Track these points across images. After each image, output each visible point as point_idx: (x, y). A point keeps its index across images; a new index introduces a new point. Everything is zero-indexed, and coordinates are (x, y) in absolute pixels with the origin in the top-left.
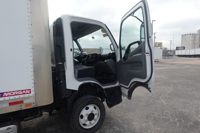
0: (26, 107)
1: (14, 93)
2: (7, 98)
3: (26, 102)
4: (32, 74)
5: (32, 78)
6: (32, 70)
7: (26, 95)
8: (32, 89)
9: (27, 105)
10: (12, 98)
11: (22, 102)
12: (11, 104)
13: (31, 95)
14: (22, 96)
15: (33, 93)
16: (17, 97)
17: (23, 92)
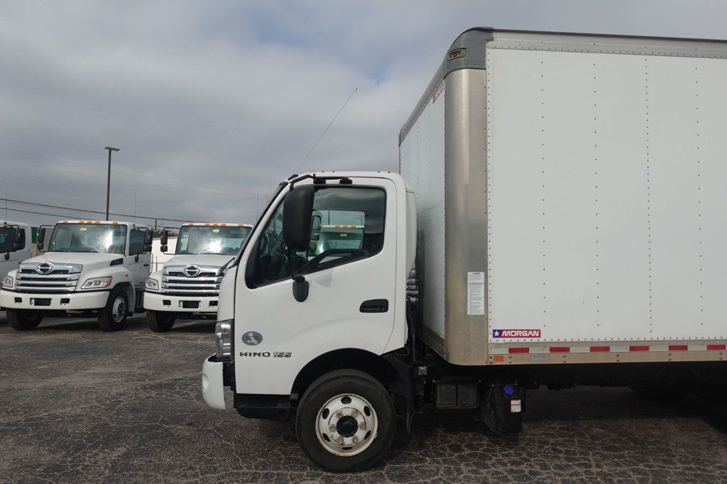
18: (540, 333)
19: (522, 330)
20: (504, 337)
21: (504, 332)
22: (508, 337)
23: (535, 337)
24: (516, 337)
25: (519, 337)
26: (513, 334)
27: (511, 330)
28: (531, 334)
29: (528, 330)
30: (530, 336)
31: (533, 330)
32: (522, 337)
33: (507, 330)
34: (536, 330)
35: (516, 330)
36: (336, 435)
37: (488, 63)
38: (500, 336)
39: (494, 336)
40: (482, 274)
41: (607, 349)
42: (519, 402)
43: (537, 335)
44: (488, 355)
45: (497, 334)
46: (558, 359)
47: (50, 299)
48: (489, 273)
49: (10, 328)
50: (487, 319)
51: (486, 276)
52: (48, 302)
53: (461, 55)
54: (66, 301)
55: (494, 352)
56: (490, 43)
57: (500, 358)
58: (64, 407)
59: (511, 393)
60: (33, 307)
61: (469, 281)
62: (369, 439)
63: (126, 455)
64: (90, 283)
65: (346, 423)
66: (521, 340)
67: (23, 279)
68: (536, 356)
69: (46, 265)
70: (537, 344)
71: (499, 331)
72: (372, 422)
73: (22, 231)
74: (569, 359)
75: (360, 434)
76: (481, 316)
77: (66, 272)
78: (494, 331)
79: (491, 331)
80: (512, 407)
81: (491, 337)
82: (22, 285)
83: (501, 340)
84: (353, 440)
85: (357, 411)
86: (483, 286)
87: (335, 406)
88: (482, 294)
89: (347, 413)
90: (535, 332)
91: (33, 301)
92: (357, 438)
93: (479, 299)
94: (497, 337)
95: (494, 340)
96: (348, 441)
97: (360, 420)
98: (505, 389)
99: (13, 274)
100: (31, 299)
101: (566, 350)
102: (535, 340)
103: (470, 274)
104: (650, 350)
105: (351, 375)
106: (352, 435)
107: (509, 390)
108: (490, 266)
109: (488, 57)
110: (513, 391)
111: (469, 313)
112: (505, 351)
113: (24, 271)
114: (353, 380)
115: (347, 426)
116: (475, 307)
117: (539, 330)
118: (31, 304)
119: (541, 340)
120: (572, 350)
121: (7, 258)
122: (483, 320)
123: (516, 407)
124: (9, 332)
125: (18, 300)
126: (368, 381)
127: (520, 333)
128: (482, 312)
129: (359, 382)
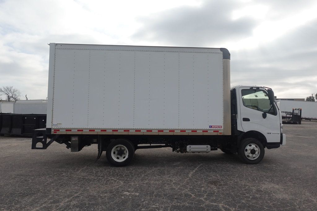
0: (220, 134)
1: (215, 127)
2: (213, 129)
3: (220, 131)
4: (223, 119)
5: (223, 120)
6: (223, 117)
7: (220, 129)
8: (223, 126)
9: (221, 133)
10: (215, 129)
11: (218, 131)
12: (214, 131)
13: (222, 129)
14: (218, 129)
15: (222, 128)
16: (216, 129)
17: (219, 127)
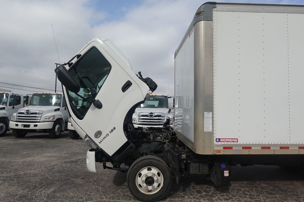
18: (238, 140)
19: (229, 139)
20: (221, 142)
21: (221, 139)
22: (223, 142)
23: (236, 142)
24: (226, 142)
25: (228, 142)
26: (225, 140)
27: (224, 139)
28: (234, 140)
29: (232, 139)
30: (233, 142)
31: (234, 139)
32: (229, 142)
33: (222, 139)
34: (236, 139)
35: (227, 139)
36: (145, 185)
37: (214, 18)
38: (219, 141)
39: (216, 141)
40: (211, 113)
41: (269, 148)
42: (228, 171)
43: (236, 141)
44: (213, 150)
45: (218, 140)
46: (246, 152)
47: (30, 125)
48: (214, 113)
49: (14, 137)
50: (213, 134)
51: (213, 114)
52: (29, 126)
53: (201, 15)
54: (36, 126)
55: (216, 148)
56: (215, 9)
57: (219, 151)
58: (31, 170)
59: (224, 167)
60: (23, 128)
61: (205, 116)
62: (160, 187)
63: (54, 192)
64: (46, 119)
65: (149, 180)
66: (229, 143)
67: (19, 116)
68: (236, 150)
69: (28, 111)
70: (236, 145)
71: (219, 139)
72: (161, 179)
73: (20, 97)
74: (251, 152)
75: (155, 185)
76: (211, 132)
77: (36, 114)
78: (216, 139)
79: (215, 139)
80: (225, 174)
81: (215, 142)
82: (19, 119)
83: (219, 143)
84: (152, 187)
85: (154, 174)
86: (211, 118)
87: (144, 172)
88: (211, 122)
89: (150, 175)
90: (235, 140)
91: (23, 126)
92: (154, 186)
93: (210, 124)
94: (218, 142)
95: (217, 143)
96: (150, 188)
97: (155, 178)
98: (221, 165)
99: (15, 114)
100: (22, 125)
101: (250, 148)
102: (235, 143)
103: (205, 113)
104: (290, 149)
105: (152, 158)
106: (152, 185)
107: (223, 166)
108: (214, 109)
109: (214, 15)
110: (225, 166)
111: (205, 131)
112: (221, 148)
113: (19, 113)
114: (152, 161)
115: (149, 181)
116: (207, 128)
117: (237, 139)
118: (22, 127)
119: (238, 143)
120: (253, 148)
121: (13, 108)
122: (211, 134)
123: (226, 174)
124: (13, 138)
125: (17, 125)
126: (159, 161)
127: (229, 140)
128: (211, 130)
129: (155, 161)
